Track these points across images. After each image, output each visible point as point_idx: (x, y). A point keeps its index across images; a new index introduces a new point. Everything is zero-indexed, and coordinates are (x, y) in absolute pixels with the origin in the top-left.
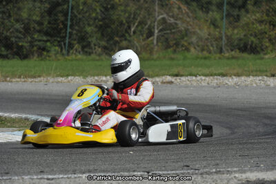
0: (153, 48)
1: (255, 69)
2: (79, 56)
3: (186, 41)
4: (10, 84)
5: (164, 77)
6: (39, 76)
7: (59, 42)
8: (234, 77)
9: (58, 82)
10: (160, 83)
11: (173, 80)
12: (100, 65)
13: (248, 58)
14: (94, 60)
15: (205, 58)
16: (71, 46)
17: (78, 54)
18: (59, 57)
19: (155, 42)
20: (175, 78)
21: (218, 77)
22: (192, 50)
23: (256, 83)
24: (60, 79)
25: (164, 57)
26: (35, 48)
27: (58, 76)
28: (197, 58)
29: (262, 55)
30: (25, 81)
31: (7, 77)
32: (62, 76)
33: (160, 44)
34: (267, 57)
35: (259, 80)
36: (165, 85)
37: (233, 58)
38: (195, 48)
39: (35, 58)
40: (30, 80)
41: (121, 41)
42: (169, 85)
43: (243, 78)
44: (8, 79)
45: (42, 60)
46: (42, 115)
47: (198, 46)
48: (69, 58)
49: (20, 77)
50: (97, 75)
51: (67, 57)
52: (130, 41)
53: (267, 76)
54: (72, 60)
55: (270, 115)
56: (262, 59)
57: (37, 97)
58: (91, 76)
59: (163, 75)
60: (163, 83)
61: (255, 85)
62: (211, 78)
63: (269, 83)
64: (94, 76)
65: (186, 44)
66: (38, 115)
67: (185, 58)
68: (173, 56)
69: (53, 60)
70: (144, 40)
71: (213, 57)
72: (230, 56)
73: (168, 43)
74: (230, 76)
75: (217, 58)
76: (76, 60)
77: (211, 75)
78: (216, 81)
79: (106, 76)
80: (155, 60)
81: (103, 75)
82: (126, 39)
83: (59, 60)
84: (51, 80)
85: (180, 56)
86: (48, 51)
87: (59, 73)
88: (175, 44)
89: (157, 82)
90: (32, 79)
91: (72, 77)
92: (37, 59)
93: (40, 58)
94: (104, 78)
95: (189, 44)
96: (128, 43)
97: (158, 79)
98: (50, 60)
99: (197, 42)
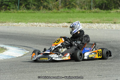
0: (59, 6)
1: (106, 19)
2: (24, 11)
3: (75, 2)
5: (63, 23)
6: (5, 22)
8: (96, 24)
9: (14, 26)
11: (68, 25)
12: (34, 16)
13: (103, 13)
15: (83, 12)
16: (21, 4)
18: (15, 11)
19: (60, 3)
20: (69, 24)
21: (89, 24)
22: (77, 6)
23: (107, 27)
24: (15, 24)
25: (64, 12)
28: (79, 12)
29: (110, 11)
32: (16, 23)
33: (62, 4)
34: (112, 11)
35: (108, 25)
37: (96, 12)
41: (44, 2)
42: (66, 28)
43: (100, 24)
46: (6, 45)
47: (80, 5)
48: (20, 11)
50: (33, 22)
53: (112, 23)
55: (113, 46)
56: (110, 13)
57: (4, 34)
58: (30, 22)
59: (63, 22)
60: (63, 27)
61: (106, 28)
62: (86, 24)
63: (113, 27)
64: (31, 22)
65: (74, 4)
66: (4, 44)
68: (68, 11)
69: (12, 13)
70: (54, 2)
71: (87, 12)
72: (95, 12)
73: (66, 3)
74: (95, 23)
75: (89, 12)
77: (86, 23)
78: (88, 26)
79: (36, 22)
80: (60, 13)
81: (35, 22)
82: (46, 2)
85: (71, 11)
86: (10, 7)
87: (14, 21)
88: (69, 4)
89: (60, 26)
90: (2, 24)
91: (21, 23)
92: (4, 12)
93: (6, 11)
94: (36, 24)
95: (76, 4)
96: (47, 3)
97: (61, 25)
98: (10, 13)
99: (80, 3)
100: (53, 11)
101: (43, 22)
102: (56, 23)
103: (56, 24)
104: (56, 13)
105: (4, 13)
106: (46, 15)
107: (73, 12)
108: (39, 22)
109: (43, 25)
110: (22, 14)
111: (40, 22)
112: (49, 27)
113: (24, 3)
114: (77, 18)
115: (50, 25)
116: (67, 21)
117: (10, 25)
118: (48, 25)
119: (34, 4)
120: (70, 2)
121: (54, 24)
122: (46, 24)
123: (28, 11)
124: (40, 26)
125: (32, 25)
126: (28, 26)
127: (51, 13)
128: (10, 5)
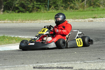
0: (84, 6)
3: (99, 3)
4: (24, 23)
5: (89, 19)
6: (37, 20)
7: (45, 5)
9: (45, 22)
10: (87, 22)
11: (93, 20)
16: (50, 7)
17: (53, 10)
19: (85, 3)
20: (94, 19)
22: (101, 6)
24: (45, 21)
25: (89, 10)
26: (35, 8)
27: (44, 20)
28: (103, 10)
30: (31, 22)
31: (24, 20)
32: (46, 20)
33: (87, 4)
36: (90, 22)
38: (102, 6)
39: (35, 12)
40: (33, 22)
41: (71, 4)
42: (91, 22)
44: (24, 21)
45: (38, 13)
47: (104, 4)
49: (29, 21)
51: (48, 11)
52: (74, 4)
59: (89, 18)
60: (89, 21)
65: (98, 4)
67: (98, 10)
68: (93, 9)
69: (43, 13)
70: (80, 3)
73: (91, 4)
76: (52, 12)
80: (86, 11)
82: (73, 3)
83: (45, 13)
84: (42, 21)
86: (40, 9)
87: (45, 18)
88: (94, 4)
89: (86, 21)
90: (34, 21)
91: (51, 20)
92: (36, 12)
93: (37, 12)
95: (100, 4)
96: (74, 5)
98: (41, 13)
99: (103, 3)
100: (79, 10)
101: (70, 19)
102: (82, 18)
103: (82, 20)
104: (82, 11)
105: (36, 14)
106: (73, 13)
107: (97, 10)
110: (51, 13)
111: (68, 19)
112: (76, 22)
113: (53, 5)
114: (101, 14)
115: (77, 20)
116: (92, 17)
117: (42, 22)
118: (75, 20)
119: (62, 5)
120: (94, 2)
121: (80, 20)
122: (73, 20)
123: (57, 11)
127: (78, 12)
128: (41, 7)
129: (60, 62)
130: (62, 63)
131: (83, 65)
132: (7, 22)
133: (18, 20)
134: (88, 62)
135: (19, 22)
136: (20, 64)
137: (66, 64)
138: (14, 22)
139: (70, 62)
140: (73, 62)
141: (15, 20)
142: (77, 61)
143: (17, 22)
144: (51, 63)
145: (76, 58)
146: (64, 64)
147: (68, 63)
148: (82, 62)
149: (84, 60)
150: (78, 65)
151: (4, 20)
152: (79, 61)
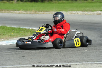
4: (38, 15)
6: (49, 11)
10: (96, 15)
11: (101, 13)
14: (70, 3)
30: (43, 14)
36: (98, 15)
40: (45, 13)
44: (37, 12)
49: (41, 12)
50: (72, 11)
51: (59, 2)
54: (61, 3)
59: (97, 11)
64: (70, 11)
76: (63, 3)
79: (75, 11)
83: (56, 3)
94: (74, 12)
97: (95, 12)
101: (80, 11)
102: (91, 11)
103: (91, 12)
108: (77, 11)
109: (80, 13)
112: (85, 14)
115: (86, 13)
116: (100, 10)
121: (89, 12)
122: (83, 12)
124: (78, 14)
125: (71, 13)
126: (68, 14)
129: (73, 62)
130: (75, 63)
131: (94, 67)
132: (22, 13)
133: (31, 11)
134: (98, 62)
135: (33, 13)
136: (38, 63)
137: (79, 64)
138: (28, 12)
139: (82, 62)
140: (85, 63)
141: (29, 11)
142: (88, 62)
143: (31, 13)
144: (65, 63)
145: (87, 57)
146: (77, 64)
147: (80, 63)
148: (93, 63)
149: (95, 60)
150: (89, 66)
151: (19, 10)
152: (90, 62)
